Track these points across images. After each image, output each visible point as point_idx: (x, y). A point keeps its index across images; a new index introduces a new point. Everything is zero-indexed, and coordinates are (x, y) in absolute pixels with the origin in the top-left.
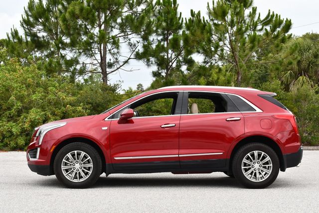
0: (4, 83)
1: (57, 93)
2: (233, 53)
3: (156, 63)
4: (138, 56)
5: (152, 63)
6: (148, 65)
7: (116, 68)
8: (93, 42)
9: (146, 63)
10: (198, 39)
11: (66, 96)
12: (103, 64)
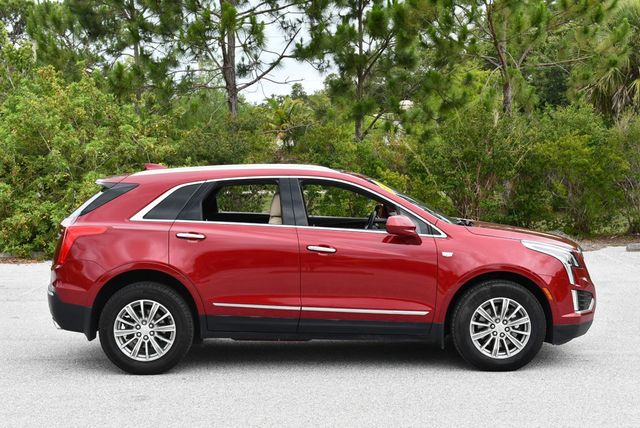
0: (28, 120)
1: (137, 138)
2: (496, 44)
3: (337, 63)
4: (301, 54)
5: (328, 66)
6: (321, 70)
7: (255, 78)
8: (208, 30)
9: (316, 66)
10: (423, 16)
11: (155, 144)
12: (229, 70)
